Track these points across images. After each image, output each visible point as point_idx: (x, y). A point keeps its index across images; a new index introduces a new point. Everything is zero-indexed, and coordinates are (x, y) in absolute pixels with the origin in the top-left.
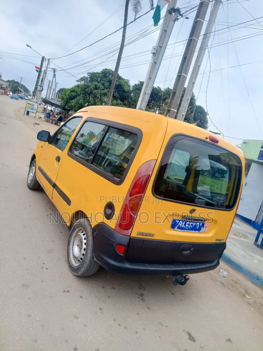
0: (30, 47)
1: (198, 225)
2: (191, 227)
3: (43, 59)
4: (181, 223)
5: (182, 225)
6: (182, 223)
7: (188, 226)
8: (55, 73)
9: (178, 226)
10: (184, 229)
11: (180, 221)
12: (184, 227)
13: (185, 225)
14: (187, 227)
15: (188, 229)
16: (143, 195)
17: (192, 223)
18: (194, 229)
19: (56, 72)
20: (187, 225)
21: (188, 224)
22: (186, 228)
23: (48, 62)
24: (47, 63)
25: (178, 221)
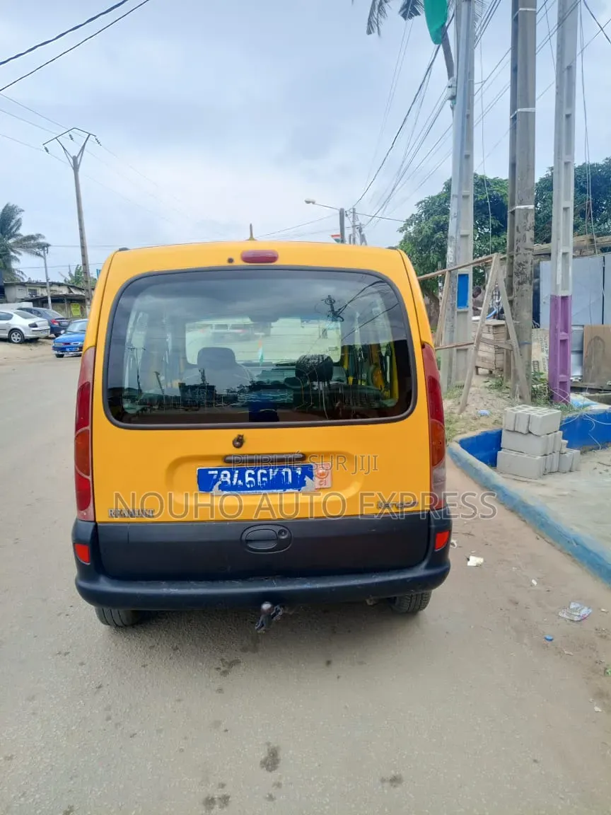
0: (313, 203)
1: (287, 473)
2: (262, 482)
3: (342, 214)
4: (225, 475)
5: (232, 479)
6: (229, 476)
7: (252, 479)
8: (362, 233)
9: (220, 483)
10: (244, 488)
11: (220, 471)
12: (240, 482)
13: (241, 477)
14: (250, 482)
15: (257, 487)
16: (88, 428)
17: (265, 472)
18: (277, 484)
19: (363, 229)
20: (248, 479)
21: (250, 475)
22: (248, 486)
23: (354, 215)
24: (351, 219)
25: (216, 472)
